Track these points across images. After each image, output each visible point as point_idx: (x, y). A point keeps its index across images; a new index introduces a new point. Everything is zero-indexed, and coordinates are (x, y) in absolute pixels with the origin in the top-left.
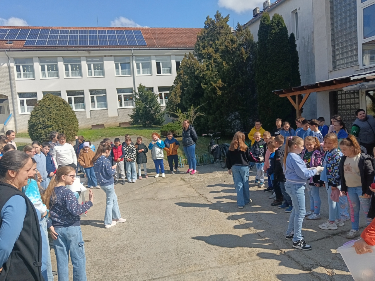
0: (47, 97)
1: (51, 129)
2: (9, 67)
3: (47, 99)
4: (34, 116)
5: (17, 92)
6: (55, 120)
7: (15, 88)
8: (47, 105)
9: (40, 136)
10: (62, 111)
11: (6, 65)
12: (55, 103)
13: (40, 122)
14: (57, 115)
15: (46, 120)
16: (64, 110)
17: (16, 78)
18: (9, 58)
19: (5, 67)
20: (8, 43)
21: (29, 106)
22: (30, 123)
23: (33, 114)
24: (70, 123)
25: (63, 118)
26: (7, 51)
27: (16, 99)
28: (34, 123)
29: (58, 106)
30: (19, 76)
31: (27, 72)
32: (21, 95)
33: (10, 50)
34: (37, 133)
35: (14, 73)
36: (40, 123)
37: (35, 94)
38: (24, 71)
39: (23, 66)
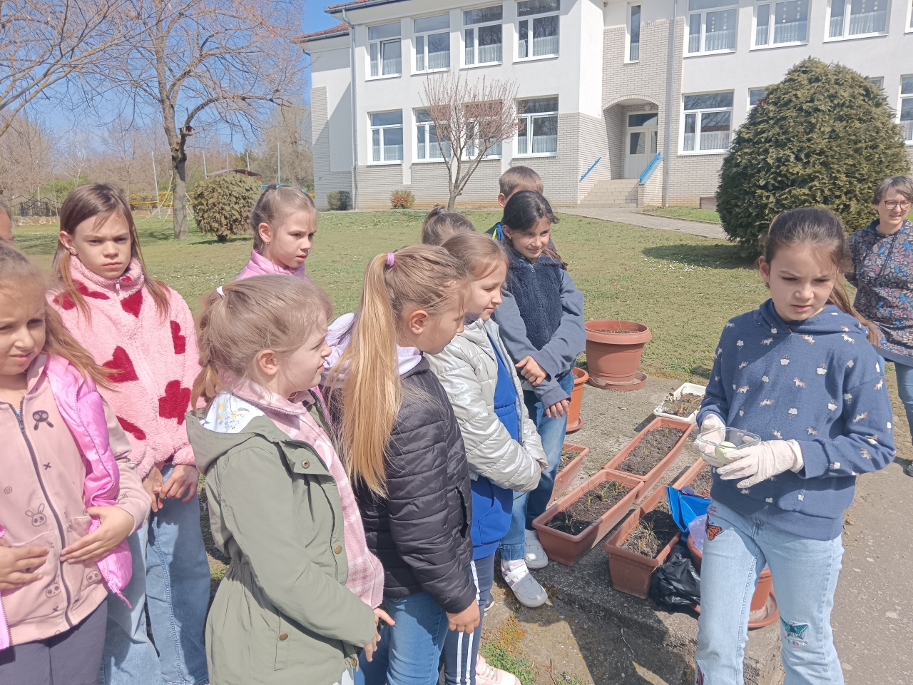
1: (805, 191)
2: (673, 23)
5: (682, 92)
7: (680, 80)
8: (803, 99)
9: (759, 216)
10: (858, 124)
13: (766, 163)
16: (867, 118)
17: (686, 53)
19: (662, 24)
27: (678, 112)
29: (842, 105)
30: (695, 45)
31: (717, 33)
35: (681, 38)
37: (725, 99)
39: (709, 16)
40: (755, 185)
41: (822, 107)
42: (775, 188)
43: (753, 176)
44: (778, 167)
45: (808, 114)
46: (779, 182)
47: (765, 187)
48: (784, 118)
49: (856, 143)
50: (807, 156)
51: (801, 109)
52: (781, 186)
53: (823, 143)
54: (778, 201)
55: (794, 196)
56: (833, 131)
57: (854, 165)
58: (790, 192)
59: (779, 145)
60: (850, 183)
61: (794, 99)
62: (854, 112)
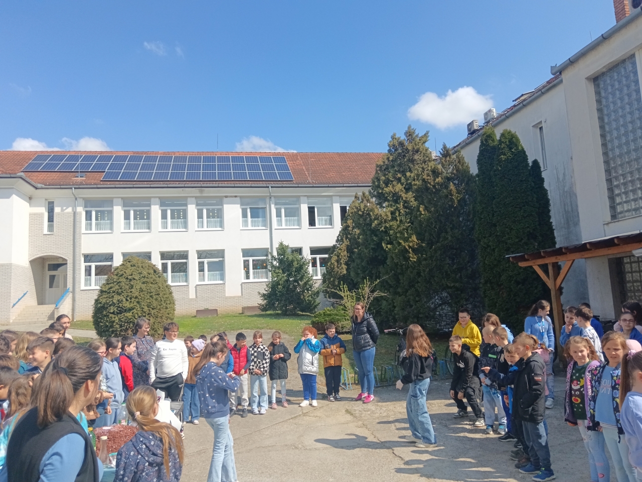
0: (129, 262)
1: (131, 314)
2: (75, 213)
3: (129, 264)
4: (105, 292)
5: (83, 252)
6: (137, 300)
7: (80, 246)
8: (128, 274)
9: (112, 326)
10: (151, 285)
11: (70, 210)
12: (140, 271)
13: (113, 302)
14: (142, 291)
15: (124, 300)
16: (154, 282)
17: (83, 230)
18: (76, 199)
19: (68, 213)
20: (78, 177)
21: (98, 277)
22: (97, 304)
23: (104, 290)
24: (162, 304)
25: (151, 296)
26: (75, 188)
27: (80, 264)
28: (104, 304)
29: (144, 277)
30: (89, 226)
31: (102, 221)
32: (88, 258)
33: (79, 187)
34: (107, 321)
35: (80, 222)
36: (114, 304)
37: (110, 257)
38: (97, 219)
39: (97, 212)
43: (107, 308)
44: (118, 304)
47: (113, 313)
48: (120, 282)
52: (120, 312)
54: (120, 319)
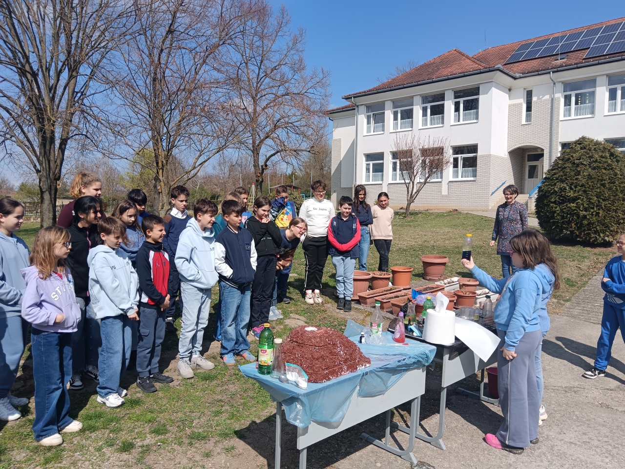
2: (552, 99)
4: (549, 179)
5: (560, 141)
7: (558, 133)
11: (547, 97)
14: (591, 178)
15: (568, 188)
17: (562, 117)
18: (554, 84)
19: (546, 100)
20: (558, 60)
22: (541, 192)
25: (602, 185)
26: (553, 72)
27: (557, 153)
28: (546, 192)
30: (568, 112)
31: (582, 105)
32: (566, 146)
33: (557, 70)
35: (559, 109)
38: (577, 103)
39: (577, 96)
40: (550, 201)
41: (585, 163)
42: (560, 203)
43: (548, 196)
44: (561, 192)
45: (578, 165)
46: (561, 200)
47: (555, 202)
48: (565, 168)
49: (602, 180)
50: (576, 187)
51: (574, 163)
52: (563, 202)
53: (584, 181)
54: (561, 210)
55: (569, 207)
56: (589, 175)
57: (600, 192)
58: (567, 205)
59: (562, 181)
60: (599, 201)
61: (571, 158)
62: (601, 165)
